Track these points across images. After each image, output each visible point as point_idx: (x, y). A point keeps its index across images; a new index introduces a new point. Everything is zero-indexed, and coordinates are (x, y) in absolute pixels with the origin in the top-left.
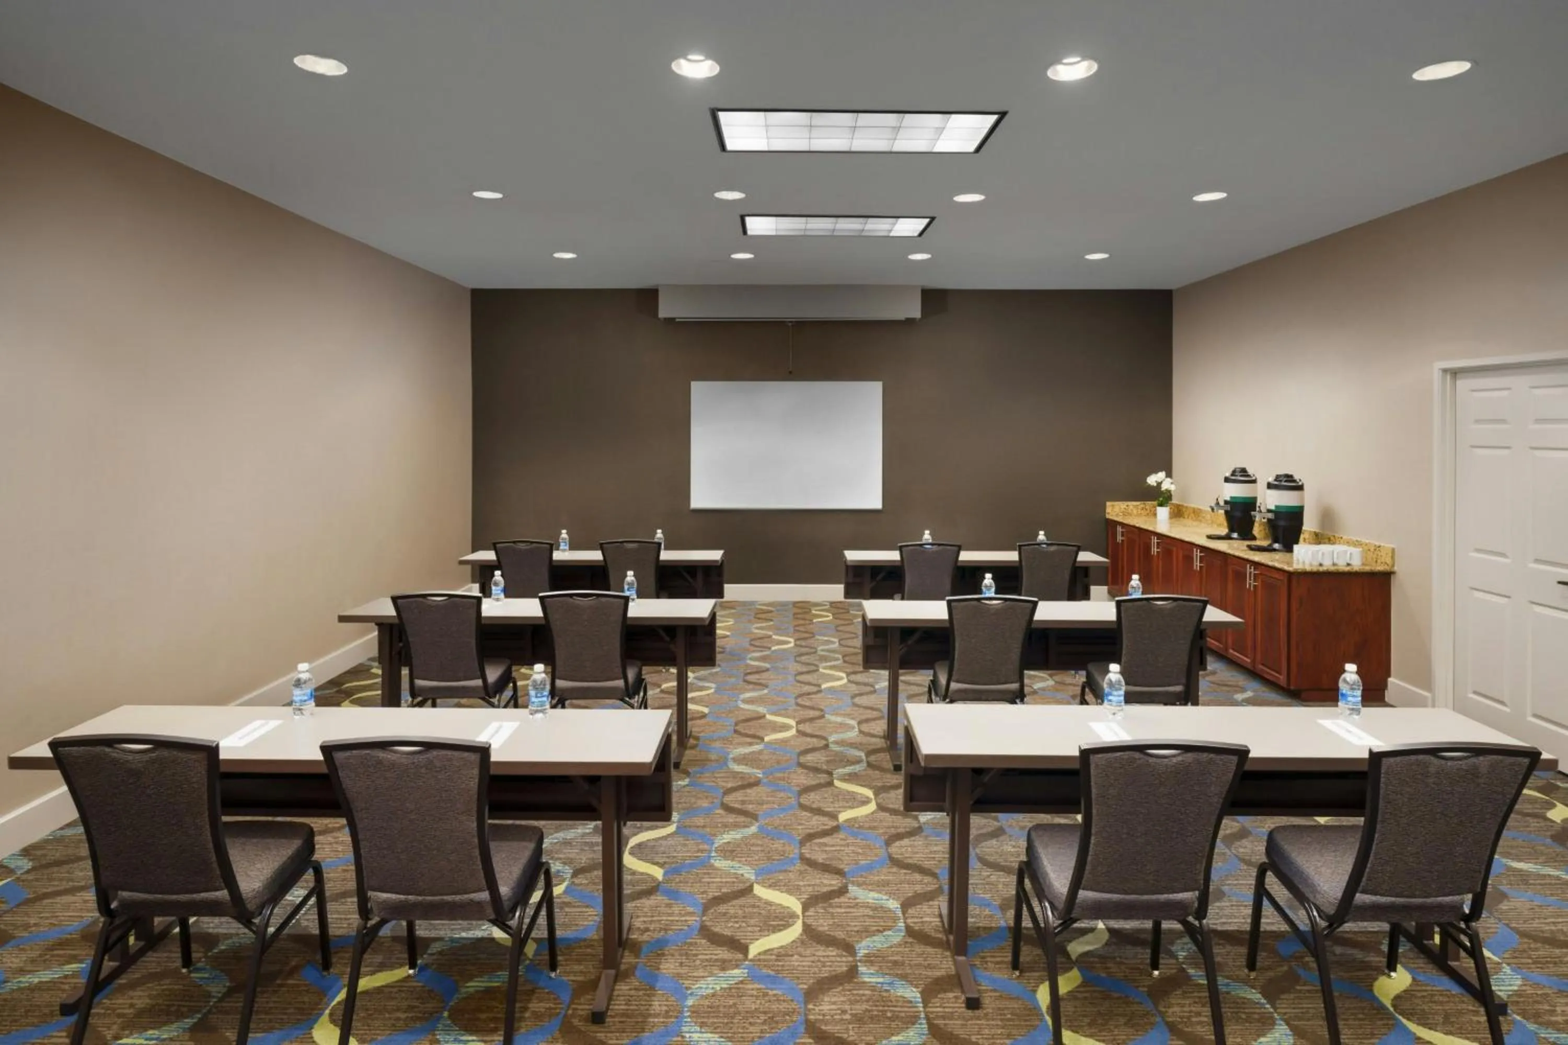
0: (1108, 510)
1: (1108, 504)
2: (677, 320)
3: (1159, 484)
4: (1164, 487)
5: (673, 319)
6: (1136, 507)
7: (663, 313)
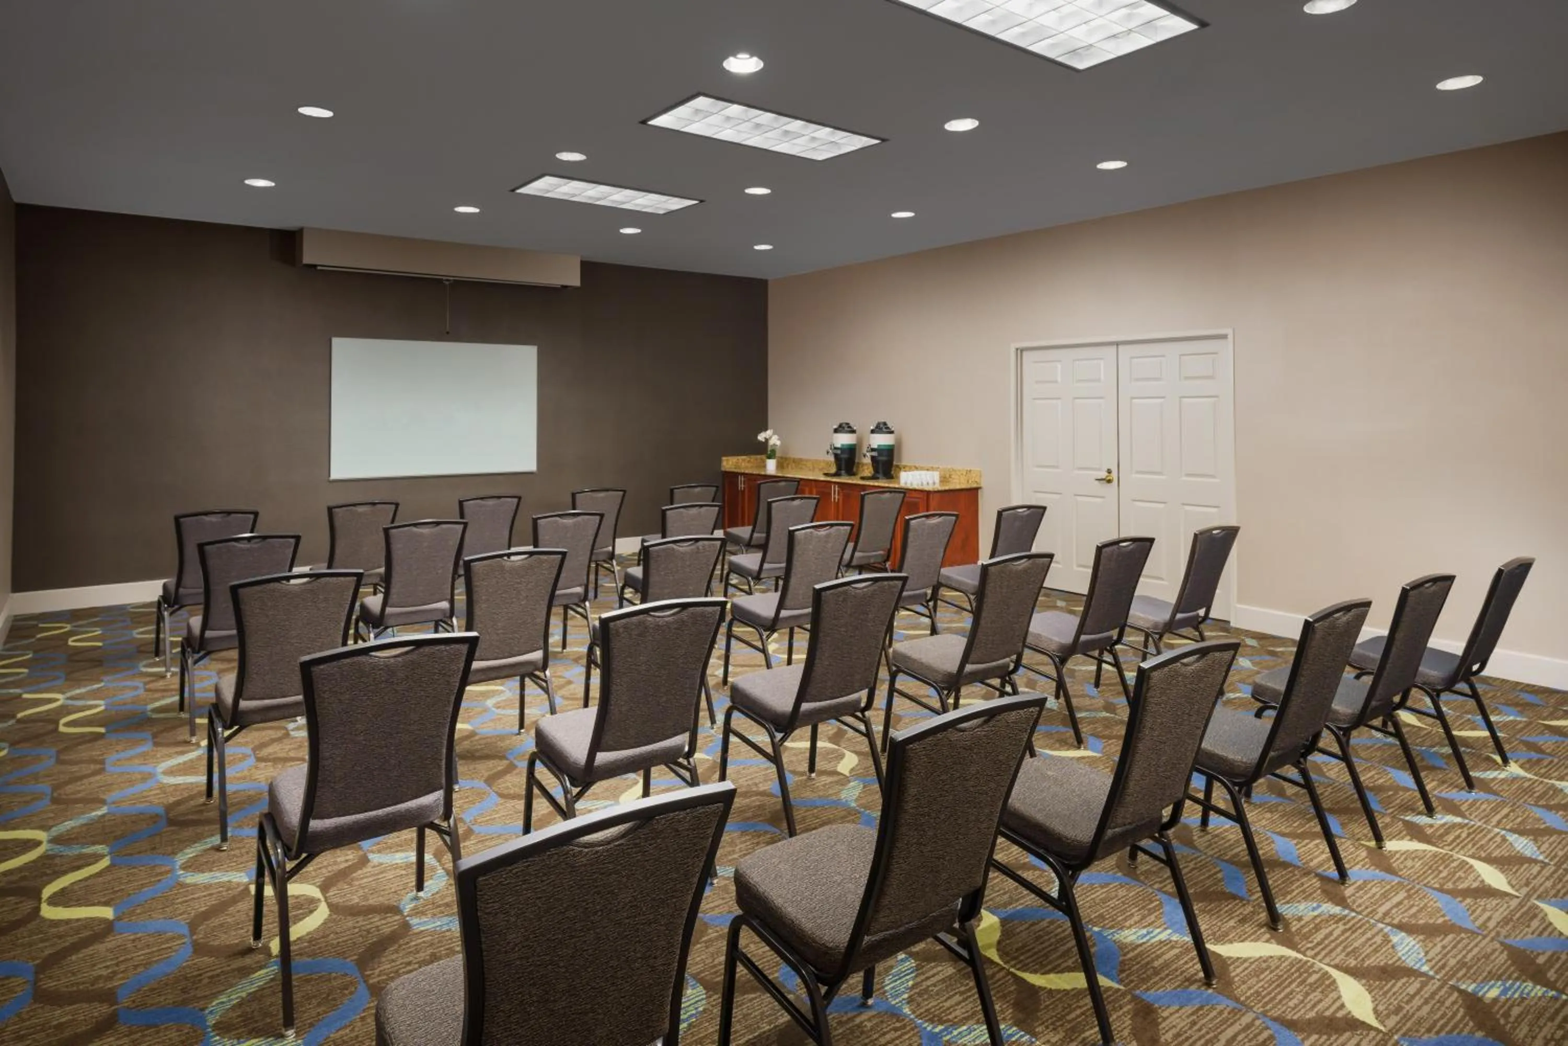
0: (724, 463)
1: (724, 458)
2: (319, 268)
3: (767, 440)
4: (771, 442)
5: (315, 266)
6: (744, 460)
7: (307, 259)
